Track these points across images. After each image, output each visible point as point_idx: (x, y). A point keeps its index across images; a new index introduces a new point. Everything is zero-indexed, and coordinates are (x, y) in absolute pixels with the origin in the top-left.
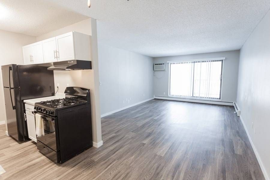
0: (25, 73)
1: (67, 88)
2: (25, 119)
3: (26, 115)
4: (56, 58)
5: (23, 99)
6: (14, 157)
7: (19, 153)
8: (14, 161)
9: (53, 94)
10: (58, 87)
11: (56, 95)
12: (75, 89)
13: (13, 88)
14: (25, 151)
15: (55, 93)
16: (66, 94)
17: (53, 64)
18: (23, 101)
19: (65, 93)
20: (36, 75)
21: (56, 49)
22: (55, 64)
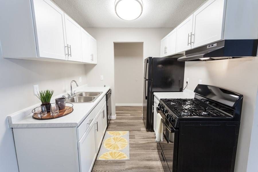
0: (160, 66)
1: (199, 85)
2: (153, 111)
3: (153, 107)
4: (189, 44)
5: (154, 91)
6: (139, 144)
7: (144, 142)
8: (137, 150)
9: (181, 90)
10: (187, 82)
11: (184, 91)
12: (209, 88)
13: (147, 80)
14: (148, 143)
15: (183, 89)
16: (195, 94)
17: (184, 53)
18: (153, 93)
19: (195, 91)
20: (169, 68)
21: (191, 32)
22: (188, 52)
